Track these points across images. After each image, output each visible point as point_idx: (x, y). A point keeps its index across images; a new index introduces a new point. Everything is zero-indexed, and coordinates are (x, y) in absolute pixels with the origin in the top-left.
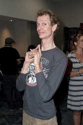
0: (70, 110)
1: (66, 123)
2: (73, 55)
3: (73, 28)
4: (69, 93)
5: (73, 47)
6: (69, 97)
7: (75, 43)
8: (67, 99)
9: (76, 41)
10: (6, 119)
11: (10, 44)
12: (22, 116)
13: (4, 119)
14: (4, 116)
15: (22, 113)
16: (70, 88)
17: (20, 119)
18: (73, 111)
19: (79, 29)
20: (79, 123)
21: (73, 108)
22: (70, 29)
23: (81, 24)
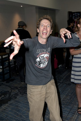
1: (70, 94)
2: (77, 36)
3: (76, 12)
4: (73, 68)
5: (76, 29)
6: (72, 72)
7: (78, 25)
9: (79, 23)
10: (19, 90)
11: (22, 26)
13: (17, 90)
14: (17, 88)
16: (74, 64)
22: (74, 13)
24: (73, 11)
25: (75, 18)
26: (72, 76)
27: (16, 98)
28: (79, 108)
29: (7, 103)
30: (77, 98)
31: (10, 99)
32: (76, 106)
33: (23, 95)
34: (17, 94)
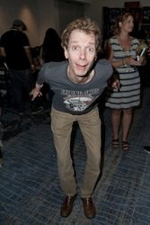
2: (116, 41)
7: (120, 23)
14: (29, 116)
17: (48, 119)
18: (112, 109)
21: (112, 106)
22: (112, 9)
23: (126, 3)
24: (110, 7)
27: (28, 129)
28: (114, 141)
29: (16, 135)
31: (20, 131)
32: (110, 139)
33: (38, 125)
34: (29, 124)
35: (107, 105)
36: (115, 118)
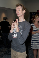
0: (32, 49)
1: (30, 54)
5: (34, 21)
8: (31, 44)
9: (35, 18)
12: (11, 51)
13: (3, 53)
14: (3, 51)
15: (11, 50)
17: (10, 52)
18: (33, 49)
19: (37, 13)
20: (36, 54)
21: (33, 48)
22: (32, 13)
23: (37, 11)
25: (33, 15)
26: (31, 45)
30: (34, 56)
33: (6, 55)
35: (31, 47)
36: (35, 52)
